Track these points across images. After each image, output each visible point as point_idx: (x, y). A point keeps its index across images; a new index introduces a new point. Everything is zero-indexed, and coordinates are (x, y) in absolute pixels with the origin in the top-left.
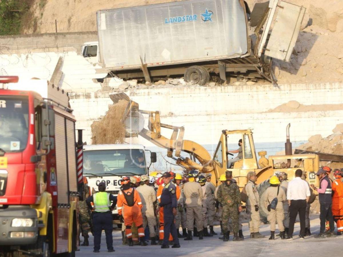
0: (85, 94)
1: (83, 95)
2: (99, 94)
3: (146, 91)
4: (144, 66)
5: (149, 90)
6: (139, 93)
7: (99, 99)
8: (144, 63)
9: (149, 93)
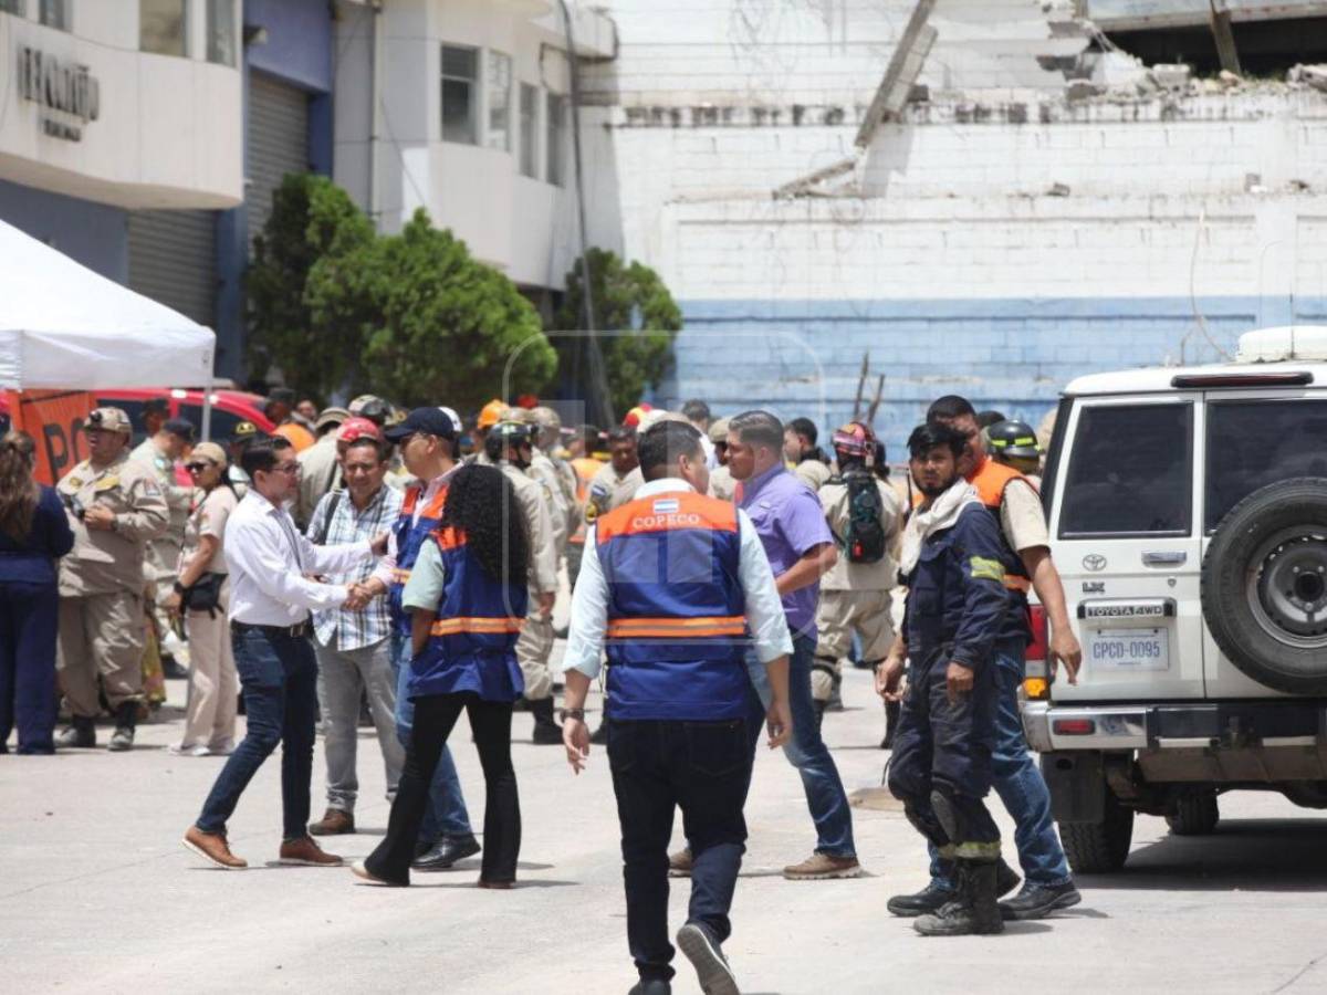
0: (1006, 108)
1: (1002, 111)
2: (1058, 111)
3: (1216, 104)
4: (1220, 17)
5: (1227, 100)
6: (1192, 111)
7: (1052, 128)
8: (1219, 9)
9: (1225, 110)
